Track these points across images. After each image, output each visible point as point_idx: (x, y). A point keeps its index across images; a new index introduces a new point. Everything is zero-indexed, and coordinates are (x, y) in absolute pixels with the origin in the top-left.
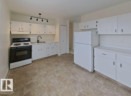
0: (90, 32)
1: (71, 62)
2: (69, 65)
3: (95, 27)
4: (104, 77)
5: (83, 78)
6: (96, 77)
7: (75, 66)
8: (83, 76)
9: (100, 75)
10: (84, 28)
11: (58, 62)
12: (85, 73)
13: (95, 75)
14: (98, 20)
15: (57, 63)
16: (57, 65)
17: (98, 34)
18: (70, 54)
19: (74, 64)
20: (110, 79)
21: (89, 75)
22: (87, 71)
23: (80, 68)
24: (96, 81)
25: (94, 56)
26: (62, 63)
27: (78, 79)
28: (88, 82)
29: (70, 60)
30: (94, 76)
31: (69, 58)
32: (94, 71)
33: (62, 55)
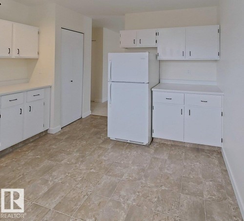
0: (147, 53)
1: (100, 138)
2: (94, 151)
3: (154, 45)
4: (167, 145)
5: (132, 168)
6: (156, 150)
7: (109, 146)
8: (132, 163)
9: (162, 143)
10: (132, 45)
11: (51, 157)
12: (135, 152)
13: (154, 147)
14: (160, 31)
15: (47, 163)
16: (48, 170)
17: (159, 58)
18: (92, 117)
19: (108, 140)
20: (177, 144)
21: (144, 153)
22: (139, 146)
23: (124, 145)
24: (157, 159)
25: (152, 108)
26: (69, 153)
27: (122, 175)
28: (143, 170)
29: (97, 133)
30: (152, 151)
31: (93, 130)
32: (153, 138)
33: (66, 129)
